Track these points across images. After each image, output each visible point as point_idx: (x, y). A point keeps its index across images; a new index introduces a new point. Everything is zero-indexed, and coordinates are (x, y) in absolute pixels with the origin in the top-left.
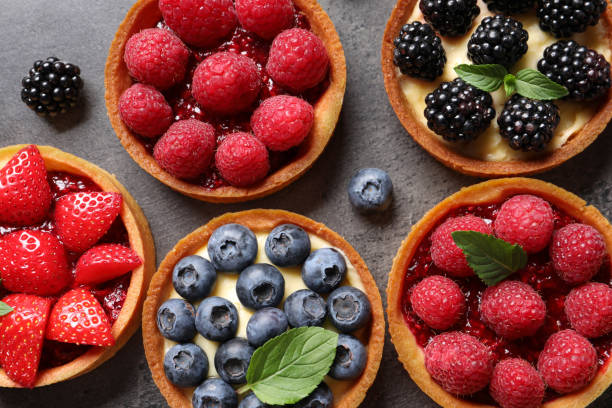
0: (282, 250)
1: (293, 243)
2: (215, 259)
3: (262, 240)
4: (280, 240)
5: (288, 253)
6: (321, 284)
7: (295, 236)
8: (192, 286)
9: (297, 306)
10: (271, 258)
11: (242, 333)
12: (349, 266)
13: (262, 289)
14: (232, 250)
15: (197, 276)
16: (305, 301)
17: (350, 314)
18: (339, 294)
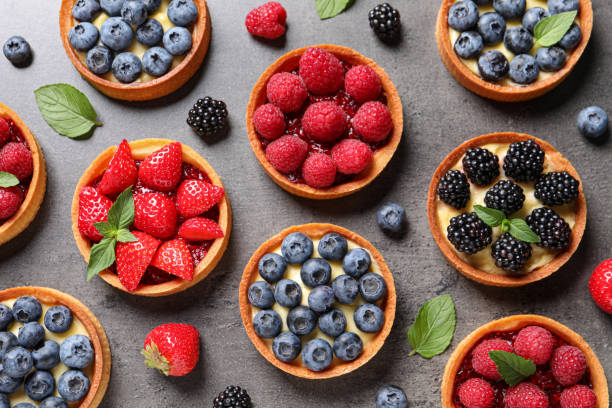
0: (330, 249)
1: (337, 244)
2: (287, 255)
3: (316, 244)
4: (328, 243)
5: (334, 251)
6: (355, 272)
7: (338, 240)
8: (273, 272)
9: (340, 285)
10: (321, 254)
11: (305, 302)
12: (373, 260)
13: (317, 274)
14: (298, 249)
15: (276, 266)
16: (345, 281)
17: (374, 289)
18: (367, 277)
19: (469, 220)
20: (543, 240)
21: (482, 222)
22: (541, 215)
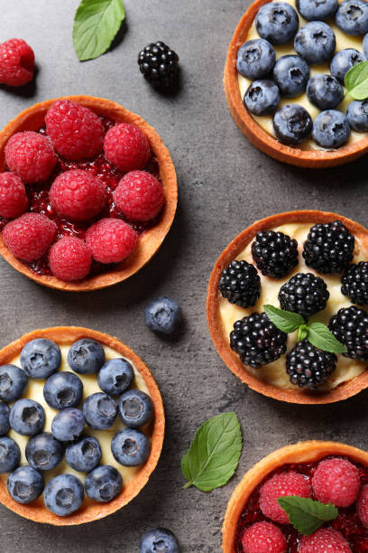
0: (81, 361)
1: (89, 355)
2: (26, 368)
3: (65, 351)
4: (80, 352)
5: (86, 363)
6: (113, 390)
7: (92, 349)
8: (7, 391)
9: (92, 407)
10: (73, 367)
11: (48, 429)
12: (136, 373)
13: (63, 394)
14: (40, 361)
15: (11, 383)
16: (99, 403)
17: (136, 413)
18: (128, 397)
19: (257, 325)
20: (350, 350)
21: (274, 326)
22: (349, 318)
